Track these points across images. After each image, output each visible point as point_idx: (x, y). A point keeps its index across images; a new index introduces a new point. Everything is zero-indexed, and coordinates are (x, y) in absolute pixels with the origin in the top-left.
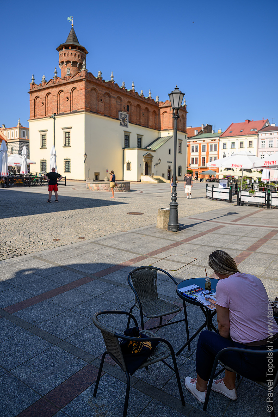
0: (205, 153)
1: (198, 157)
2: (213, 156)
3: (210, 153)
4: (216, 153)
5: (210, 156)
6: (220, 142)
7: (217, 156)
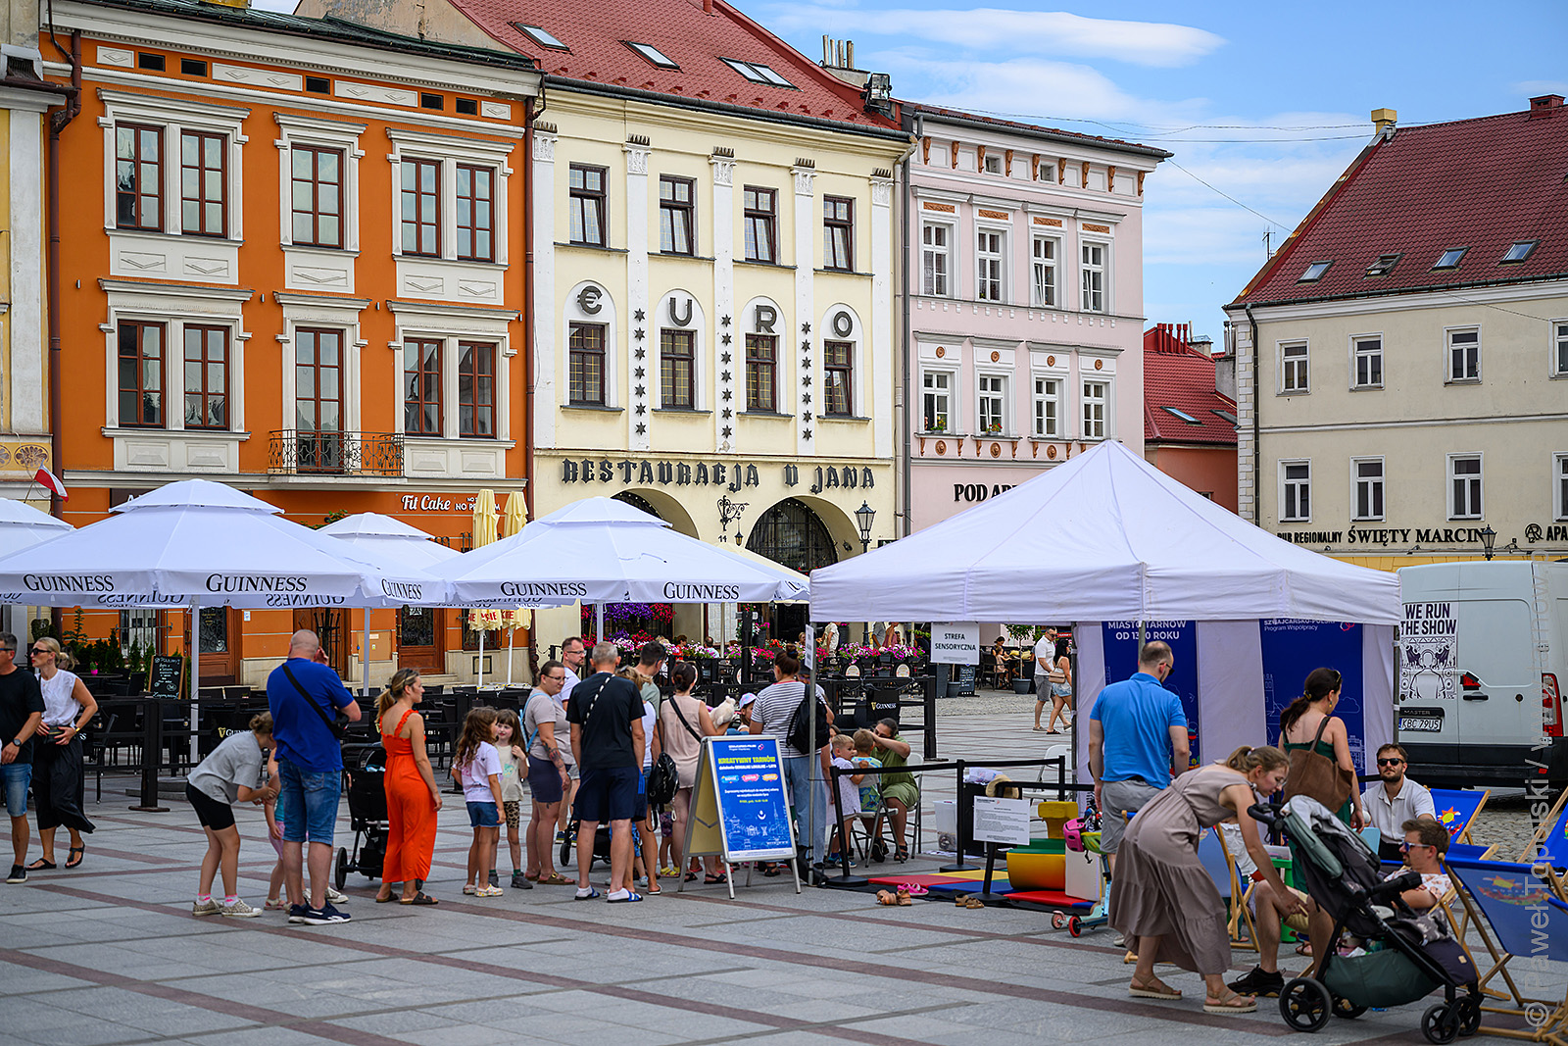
0: (337, 274)
1: (231, 312)
2: (454, 330)
3: (411, 279)
4: (489, 286)
5: (404, 323)
6: (539, 136)
7: (497, 330)
